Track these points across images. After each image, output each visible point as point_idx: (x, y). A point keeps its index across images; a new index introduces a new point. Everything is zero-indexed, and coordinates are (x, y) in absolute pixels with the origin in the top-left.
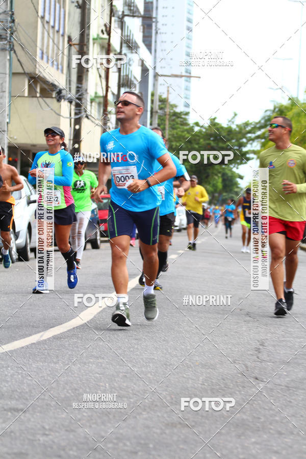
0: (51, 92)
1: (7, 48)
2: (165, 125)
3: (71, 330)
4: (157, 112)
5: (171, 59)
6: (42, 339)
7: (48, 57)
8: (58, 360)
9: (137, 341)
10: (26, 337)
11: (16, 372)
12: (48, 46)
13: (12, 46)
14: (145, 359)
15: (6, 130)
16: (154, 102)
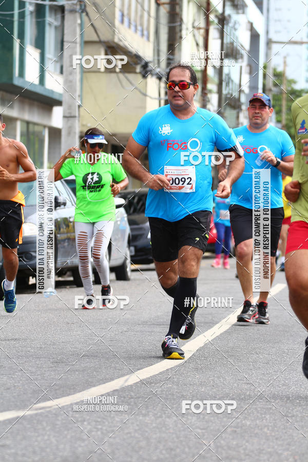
0: (134, 66)
1: (77, 10)
2: (281, 106)
3: (164, 372)
4: (270, 90)
5: (289, 21)
6: (126, 384)
7: (130, 20)
8: (148, 412)
9: (249, 386)
10: (107, 382)
11: (95, 428)
12: (130, 6)
13: (83, 7)
14: (259, 409)
15: (77, 115)
16: (267, 77)
